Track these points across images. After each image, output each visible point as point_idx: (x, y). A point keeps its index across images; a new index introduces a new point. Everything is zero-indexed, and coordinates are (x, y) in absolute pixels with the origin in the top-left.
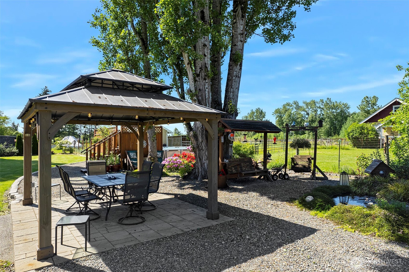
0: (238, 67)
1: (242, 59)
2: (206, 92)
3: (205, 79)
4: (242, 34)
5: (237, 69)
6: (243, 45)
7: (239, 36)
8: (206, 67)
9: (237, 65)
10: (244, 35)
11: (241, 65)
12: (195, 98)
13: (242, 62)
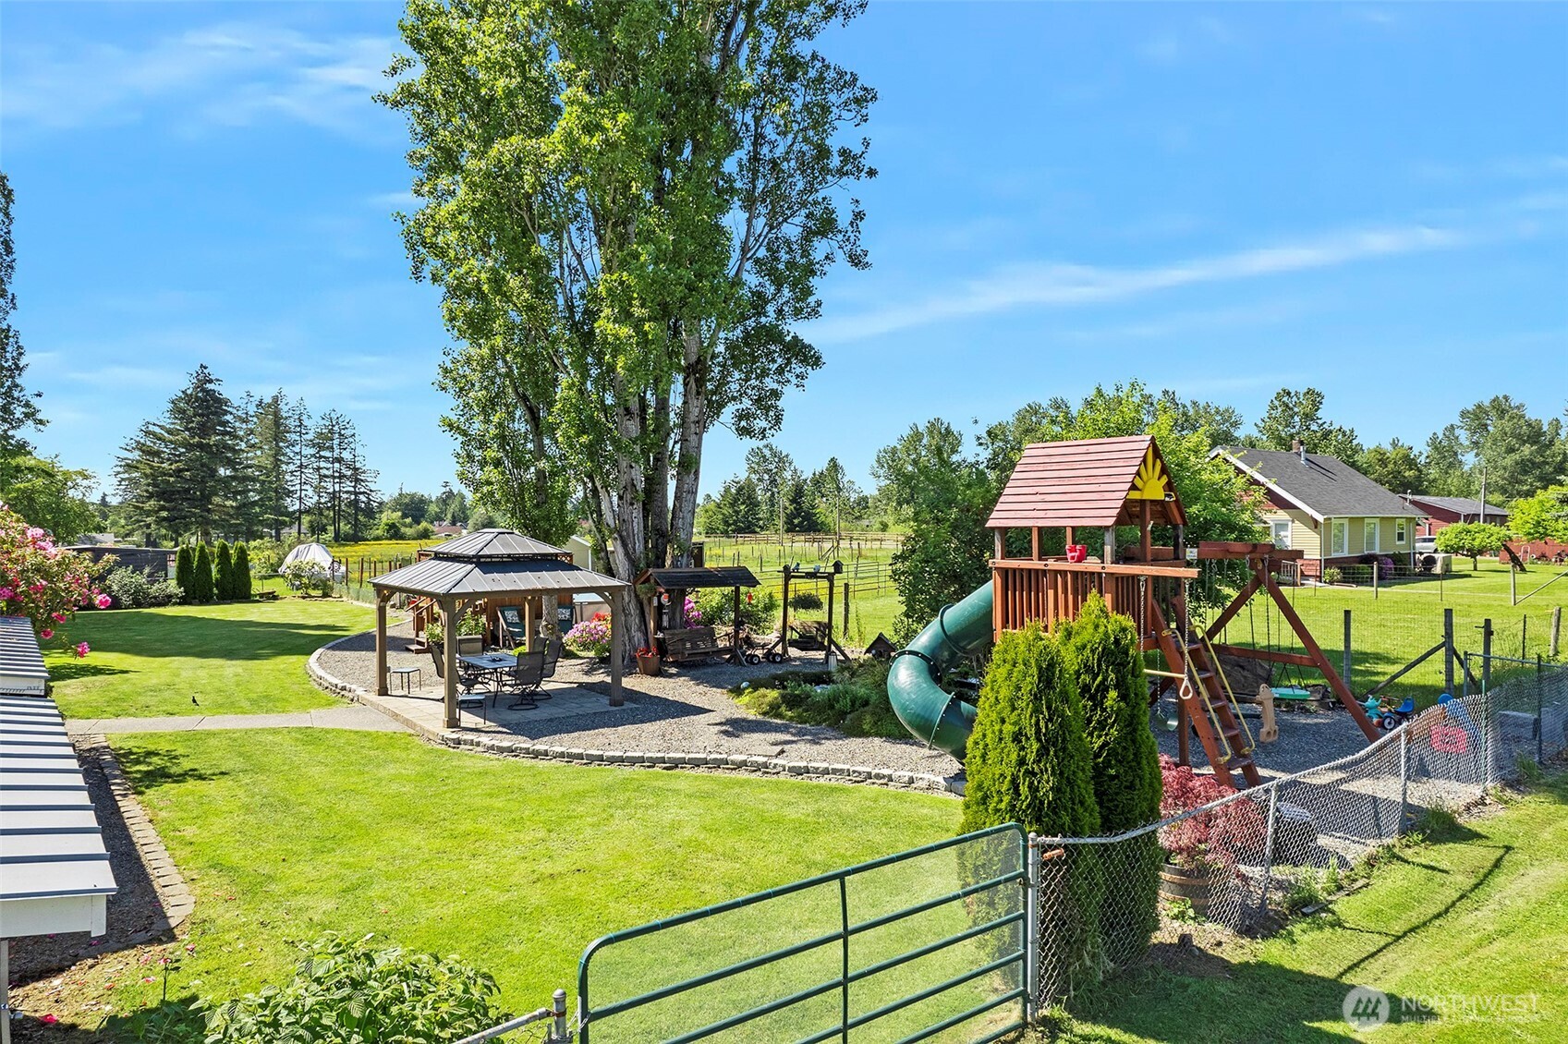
0: (692, 476)
1: (698, 463)
2: (635, 524)
3: (632, 504)
4: (698, 422)
5: (690, 479)
6: (700, 440)
7: (692, 425)
8: (634, 485)
9: (689, 474)
10: (701, 423)
11: (697, 473)
12: (616, 535)
13: (699, 467)
